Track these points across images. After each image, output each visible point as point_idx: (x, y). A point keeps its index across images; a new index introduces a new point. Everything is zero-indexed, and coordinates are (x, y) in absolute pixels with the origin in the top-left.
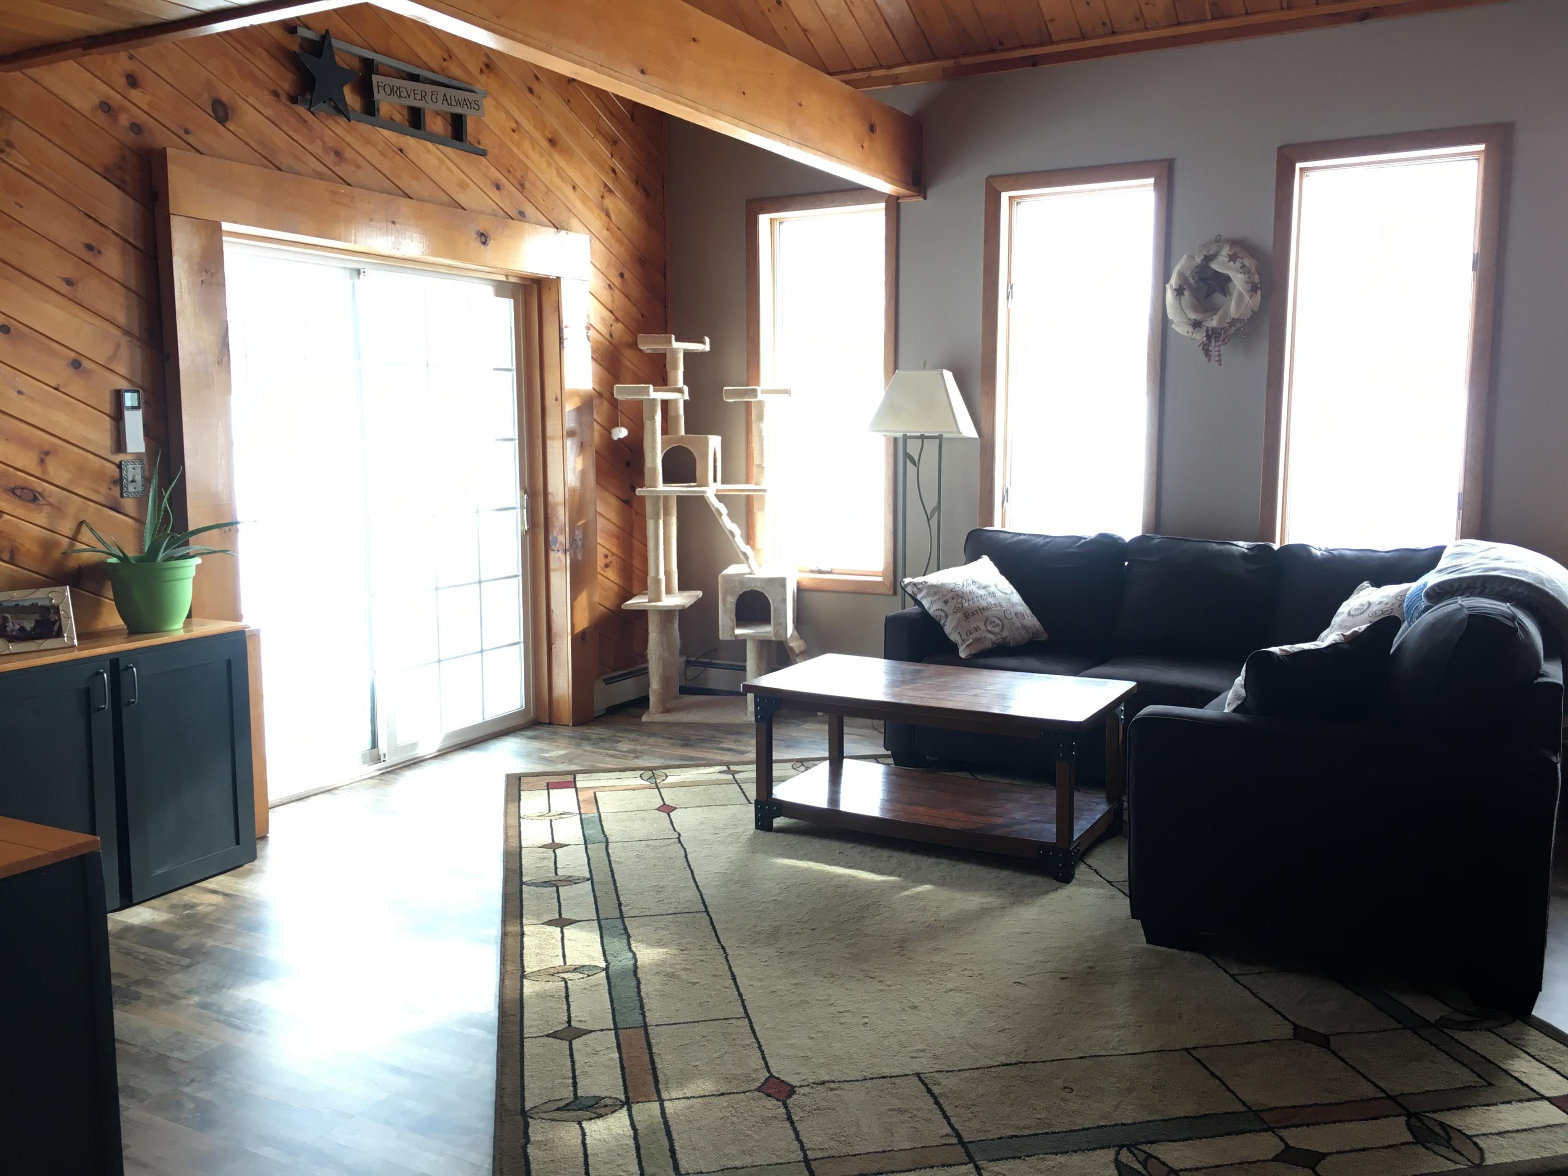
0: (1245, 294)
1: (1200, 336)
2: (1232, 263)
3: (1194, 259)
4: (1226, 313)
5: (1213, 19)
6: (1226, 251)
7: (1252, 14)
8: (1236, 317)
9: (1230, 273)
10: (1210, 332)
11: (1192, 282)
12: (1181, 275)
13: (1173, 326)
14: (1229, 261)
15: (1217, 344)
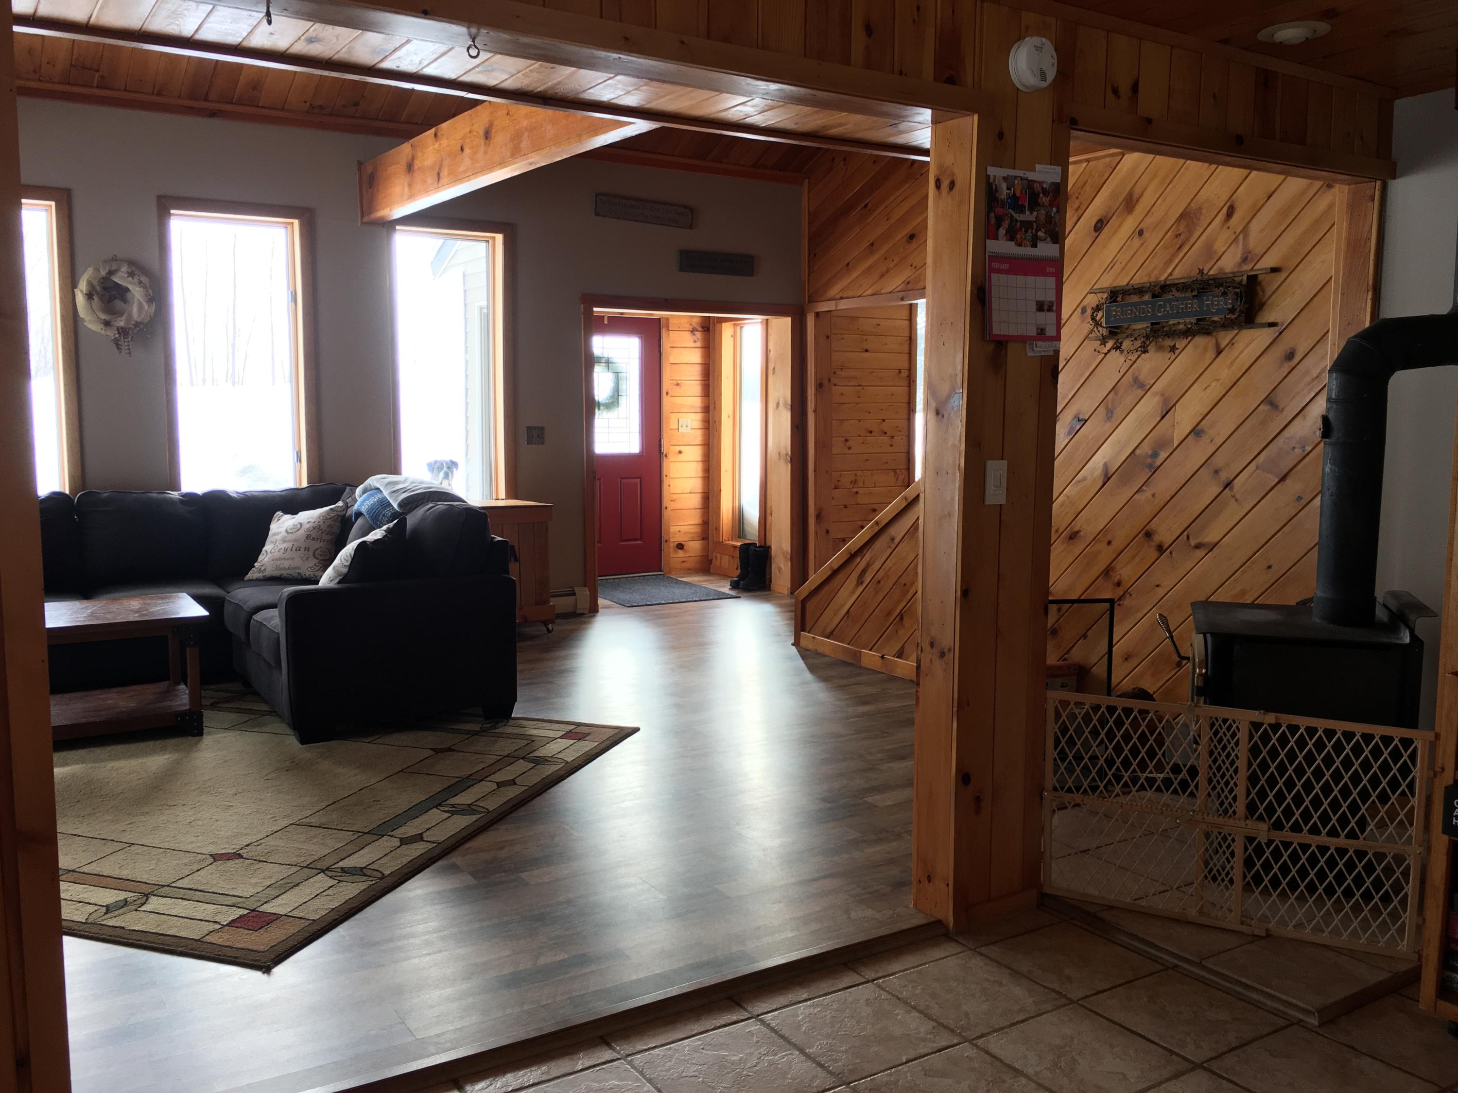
0: (144, 303)
1: (112, 333)
2: (130, 279)
3: (100, 272)
4: (130, 316)
5: (97, 87)
6: (124, 269)
7: (128, 91)
8: (139, 320)
9: (130, 287)
10: (121, 331)
11: (98, 288)
12: (90, 284)
13: (85, 324)
14: (128, 277)
15: (126, 340)
